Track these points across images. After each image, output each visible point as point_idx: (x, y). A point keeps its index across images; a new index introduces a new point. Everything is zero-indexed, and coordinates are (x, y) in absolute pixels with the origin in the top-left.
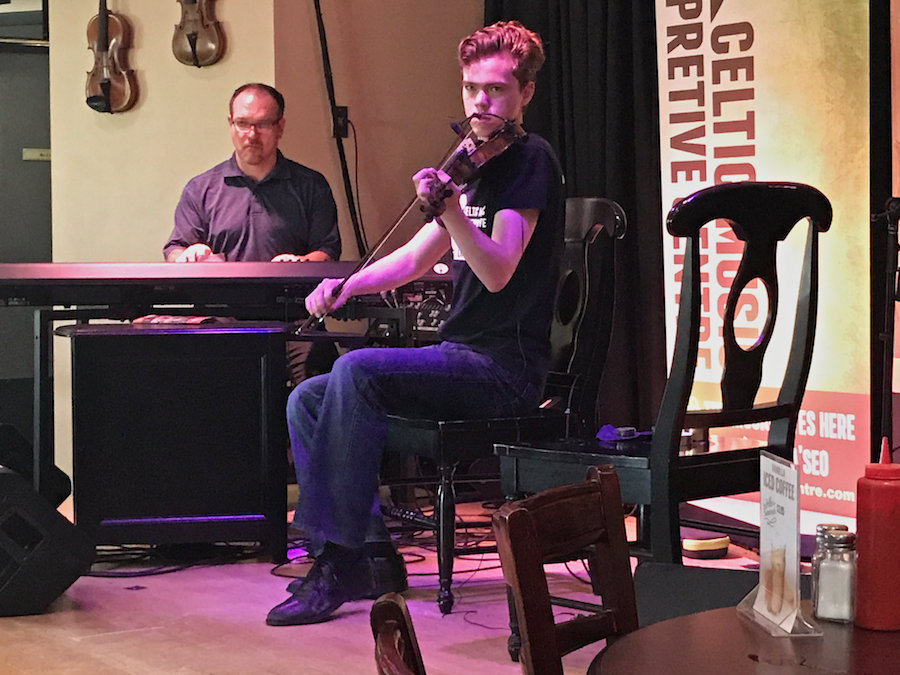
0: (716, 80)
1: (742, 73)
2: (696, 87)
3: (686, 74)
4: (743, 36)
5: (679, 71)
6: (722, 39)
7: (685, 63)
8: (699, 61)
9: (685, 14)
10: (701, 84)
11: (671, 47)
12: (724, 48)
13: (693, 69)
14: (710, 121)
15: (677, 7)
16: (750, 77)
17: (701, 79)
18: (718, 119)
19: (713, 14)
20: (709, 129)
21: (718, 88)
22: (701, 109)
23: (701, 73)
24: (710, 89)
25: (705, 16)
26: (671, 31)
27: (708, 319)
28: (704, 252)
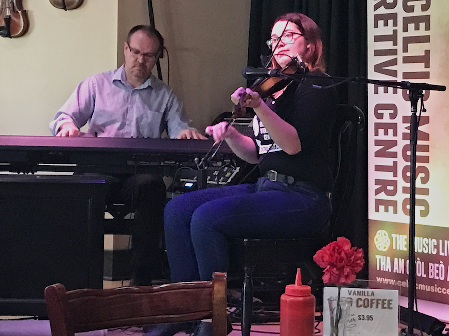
0: (405, 29)
1: (422, 25)
2: (392, 34)
3: (386, 25)
4: (424, 2)
5: (381, 23)
6: (409, 4)
7: (385, 18)
8: (394, 17)
10: (395, 32)
11: (376, 7)
12: (411, 9)
13: (390, 22)
14: (400, 55)
16: (427, 28)
17: (395, 28)
18: (406, 55)
20: (400, 60)
21: (406, 35)
22: (395, 47)
23: (395, 24)
24: (401, 35)
27: (396, 182)
28: (394, 139)
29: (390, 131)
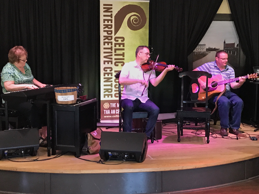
0: (115, 46)
1: (122, 46)
2: (110, 47)
3: (108, 44)
4: (122, 39)
5: (106, 44)
6: (117, 39)
7: (108, 43)
8: (111, 43)
9: (108, 34)
10: (112, 47)
11: (104, 39)
12: (118, 41)
13: (110, 44)
14: (114, 53)
15: (106, 32)
16: (124, 46)
17: (112, 46)
18: (115, 53)
19: (115, 34)
20: (113, 55)
21: (115, 48)
22: (112, 51)
23: (112, 44)
24: (114, 48)
25: (113, 35)
26: (104, 37)
27: (112, 89)
28: (111, 77)
29: (110, 75)
